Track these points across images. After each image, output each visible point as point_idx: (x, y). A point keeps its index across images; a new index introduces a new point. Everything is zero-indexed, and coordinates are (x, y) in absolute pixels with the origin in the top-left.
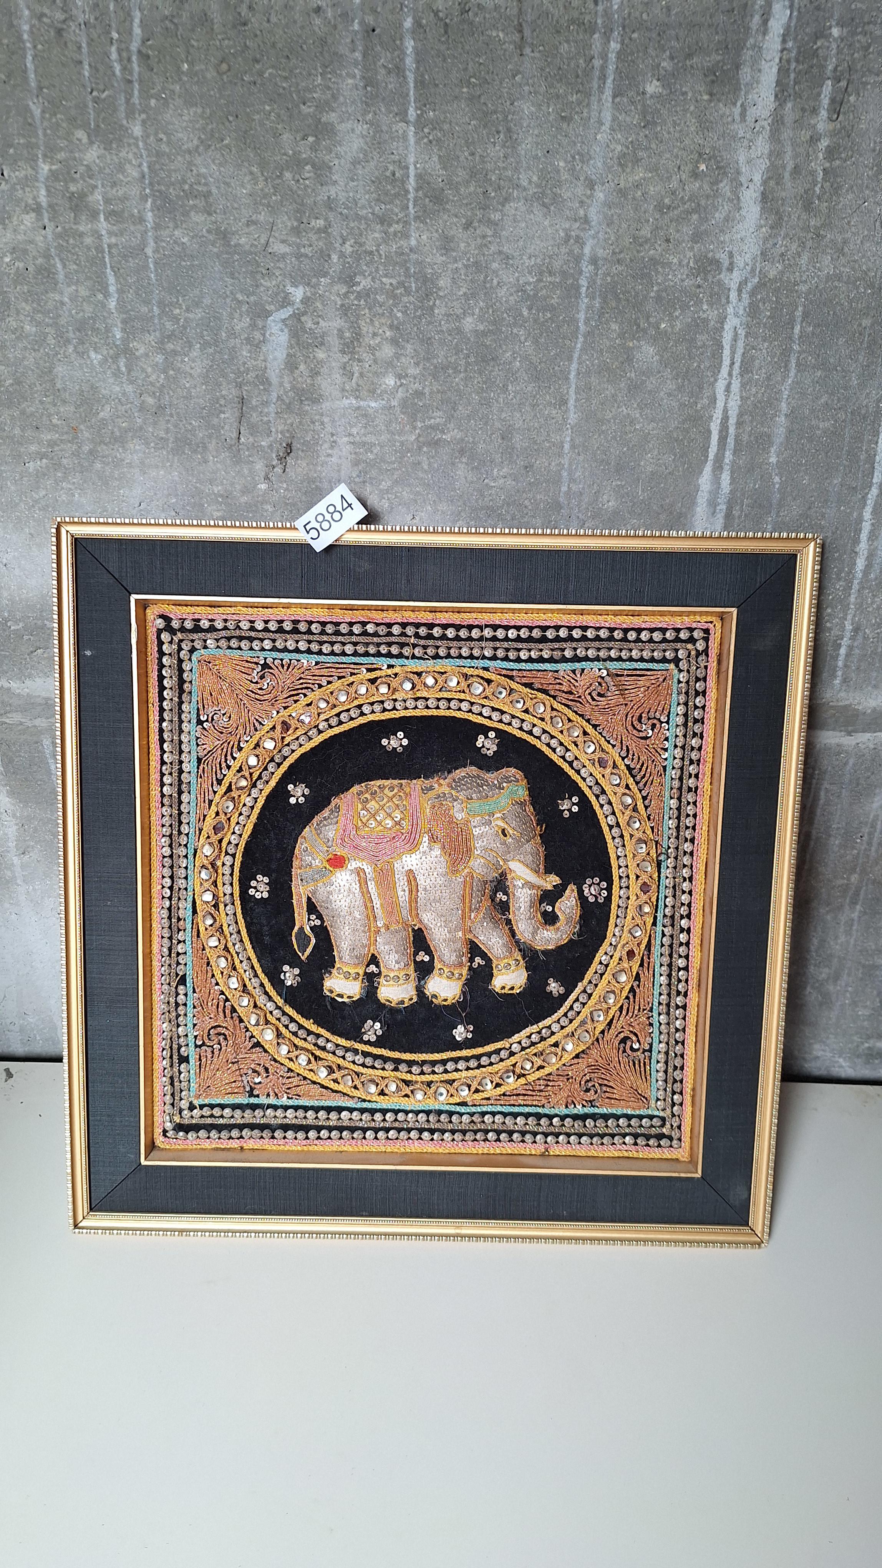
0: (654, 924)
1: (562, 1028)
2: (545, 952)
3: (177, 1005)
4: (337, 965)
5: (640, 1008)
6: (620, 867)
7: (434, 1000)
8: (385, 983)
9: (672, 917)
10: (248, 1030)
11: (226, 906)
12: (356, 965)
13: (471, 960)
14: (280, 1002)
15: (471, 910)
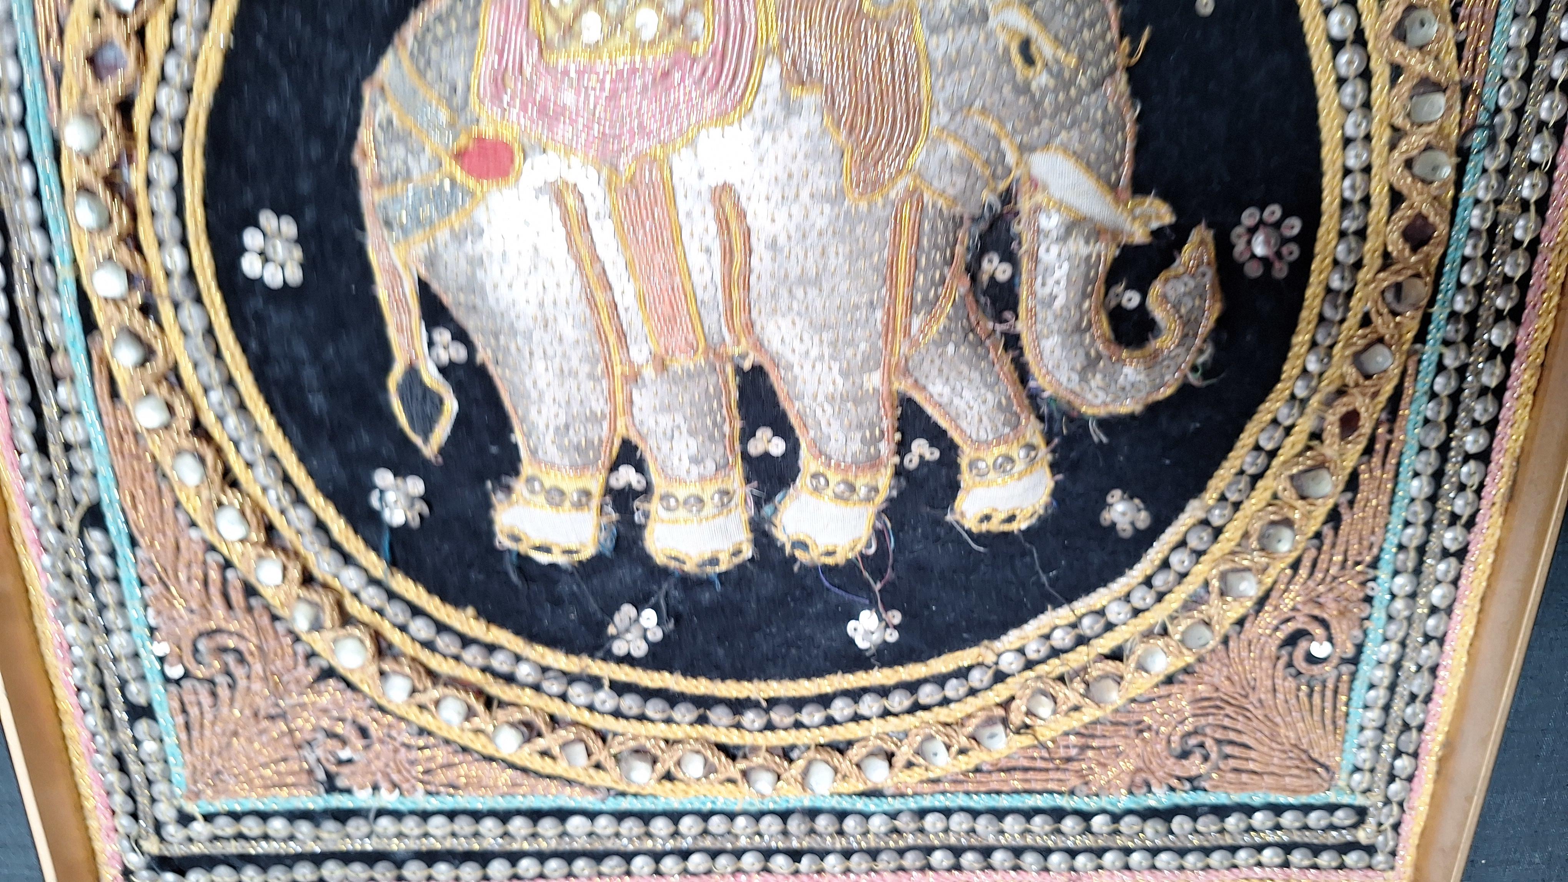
0: (1421, 337)
1: (1136, 612)
2: (1108, 424)
3: (93, 580)
4: (527, 468)
5: (1345, 560)
6: (1347, 172)
7: (798, 553)
8: (663, 513)
9: (1472, 318)
10: (297, 639)
11: (176, 306)
12: (579, 469)
13: (903, 448)
14: (377, 565)
15: (912, 308)
